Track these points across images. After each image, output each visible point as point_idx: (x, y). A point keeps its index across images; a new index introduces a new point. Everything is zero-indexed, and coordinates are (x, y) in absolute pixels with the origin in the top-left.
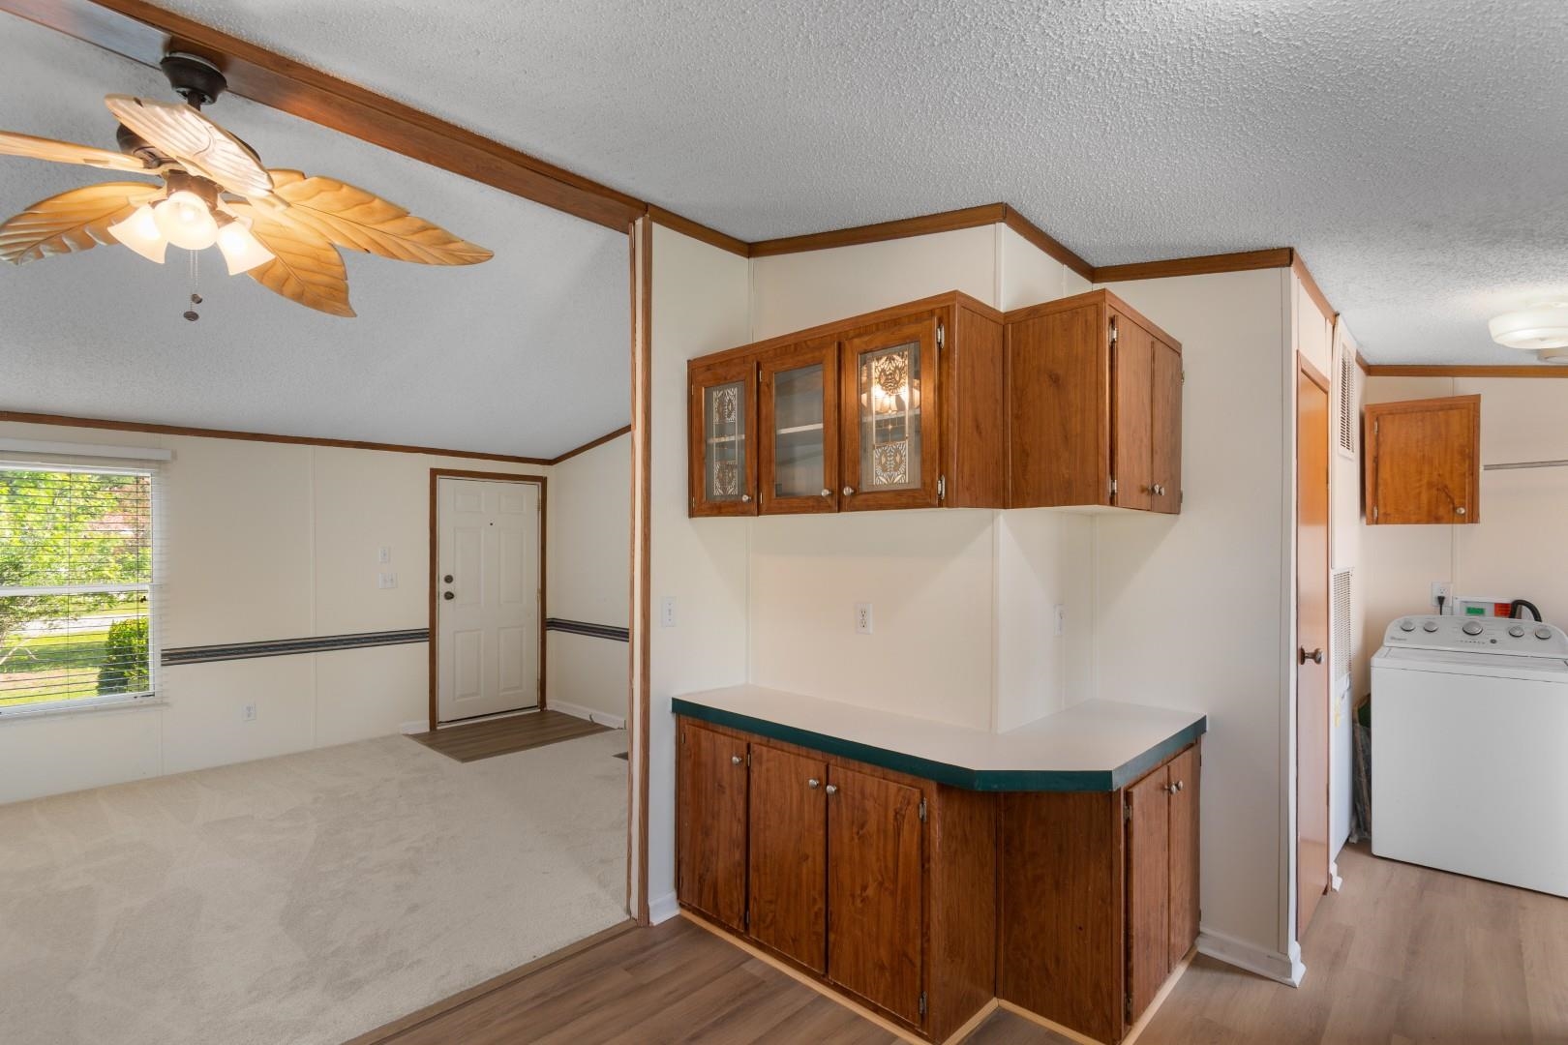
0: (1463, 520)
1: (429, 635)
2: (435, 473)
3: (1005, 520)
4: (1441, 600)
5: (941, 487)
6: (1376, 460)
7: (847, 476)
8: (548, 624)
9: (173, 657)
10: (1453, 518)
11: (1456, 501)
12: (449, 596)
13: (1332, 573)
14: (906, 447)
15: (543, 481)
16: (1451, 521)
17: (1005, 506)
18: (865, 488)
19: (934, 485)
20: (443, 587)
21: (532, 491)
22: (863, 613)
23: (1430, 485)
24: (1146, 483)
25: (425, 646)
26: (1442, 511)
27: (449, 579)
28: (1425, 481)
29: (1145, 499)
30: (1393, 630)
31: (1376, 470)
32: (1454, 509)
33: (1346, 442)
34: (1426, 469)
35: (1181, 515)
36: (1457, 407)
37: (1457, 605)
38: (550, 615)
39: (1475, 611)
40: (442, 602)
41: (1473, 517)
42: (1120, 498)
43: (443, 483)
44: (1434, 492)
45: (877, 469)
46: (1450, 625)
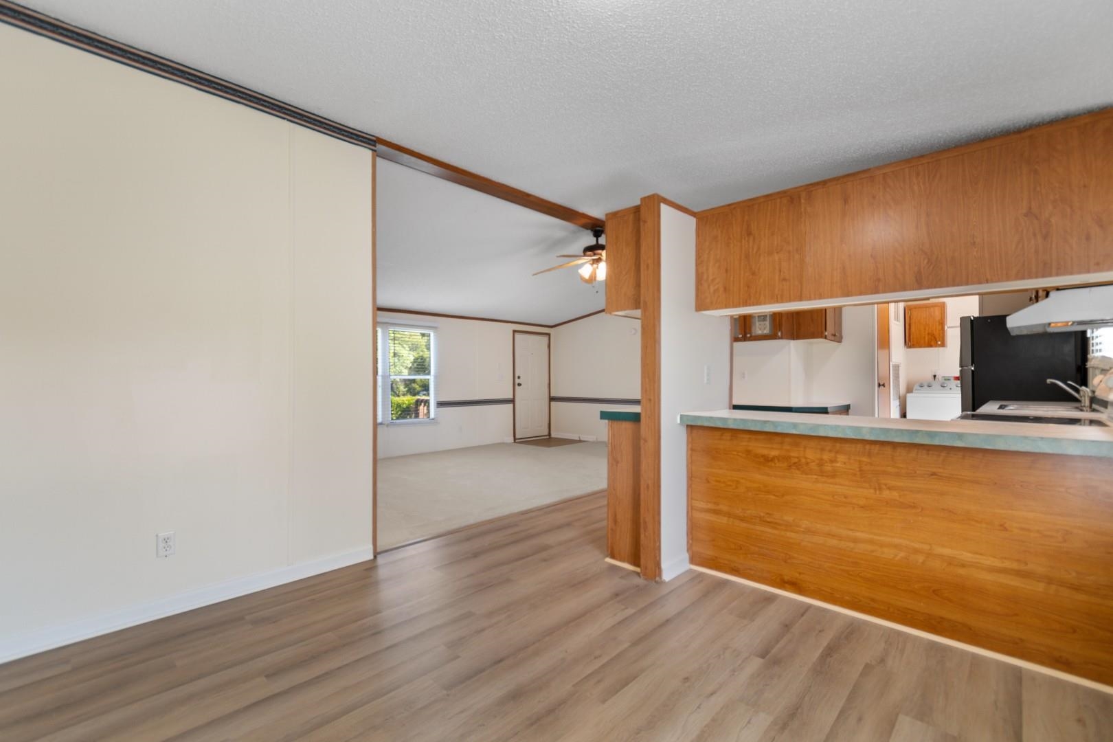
0: (940, 346)
1: (512, 401)
2: (514, 331)
3: (794, 345)
4: (935, 376)
5: (779, 334)
6: (910, 325)
7: (747, 331)
8: (552, 399)
9: (441, 404)
10: (936, 345)
11: (938, 339)
12: (519, 385)
13: (891, 364)
14: (767, 323)
15: (549, 335)
16: (936, 347)
17: (793, 339)
18: (753, 334)
19: (777, 333)
20: (517, 381)
21: (545, 339)
22: (744, 374)
23: (928, 334)
24: (834, 333)
25: (511, 405)
26: (933, 343)
27: (519, 377)
28: (927, 332)
29: (833, 338)
30: (916, 387)
31: (910, 329)
32: (937, 342)
33: (897, 319)
34: (927, 329)
35: (843, 343)
36: (936, 306)
37: (940, 378)
38: (552, 395)
39: (947, 379)
40: (517, 387)
41: (943, 345)
42: (828, 337)
43: (517, 336)
44: (930, 336)
45: (757, 329)
46: (936, 384)
